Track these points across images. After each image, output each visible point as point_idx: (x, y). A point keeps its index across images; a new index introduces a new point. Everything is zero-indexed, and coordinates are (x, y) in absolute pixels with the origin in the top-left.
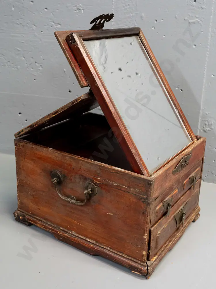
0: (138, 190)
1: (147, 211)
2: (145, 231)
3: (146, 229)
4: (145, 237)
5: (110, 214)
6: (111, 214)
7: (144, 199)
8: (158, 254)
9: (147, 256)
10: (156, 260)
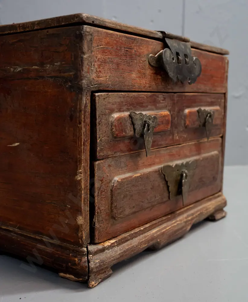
0: (59, 64)
1: (78, 110)
2: (76, 162)
3: (78, 156)
4: (79, 178)
5: (13, 145)
6: (17, 144)
7: (70, 81)
8: (119, 238)
9: (89, 230)
10: (112, 246)
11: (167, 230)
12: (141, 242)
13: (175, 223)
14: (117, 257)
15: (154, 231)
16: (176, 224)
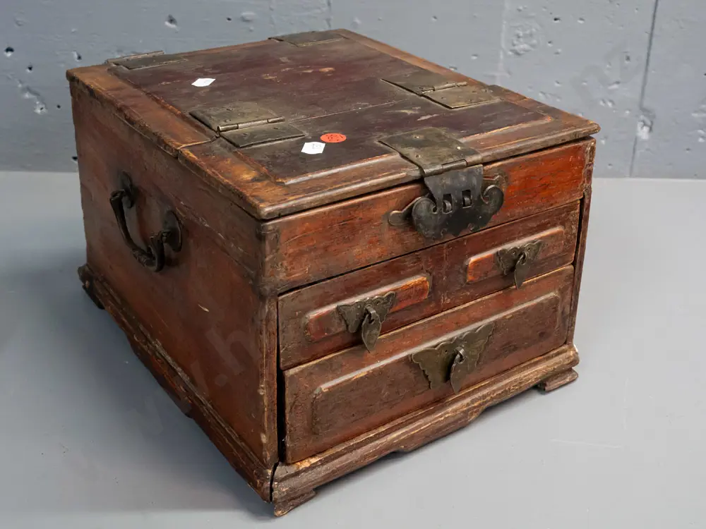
0: (242, 250)
3: (261, 369)
4: (262, 393)
5: (203, 308)
6: (207, 310)
7: (252, 280)
8: (327, 454)
9: (276, 449)
10: (313, 467)
11: (421, 430)
12: (367, 455)
13: (441, 417)
14: (319, 480)
15: (395, 435)
16: (443, 418)
